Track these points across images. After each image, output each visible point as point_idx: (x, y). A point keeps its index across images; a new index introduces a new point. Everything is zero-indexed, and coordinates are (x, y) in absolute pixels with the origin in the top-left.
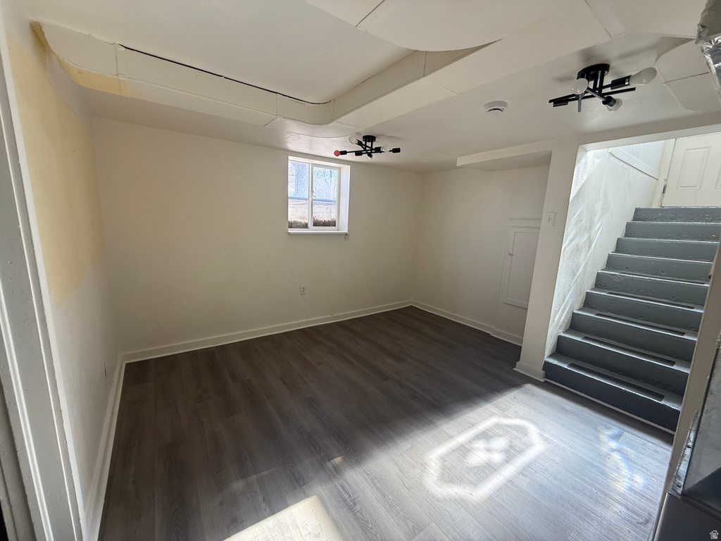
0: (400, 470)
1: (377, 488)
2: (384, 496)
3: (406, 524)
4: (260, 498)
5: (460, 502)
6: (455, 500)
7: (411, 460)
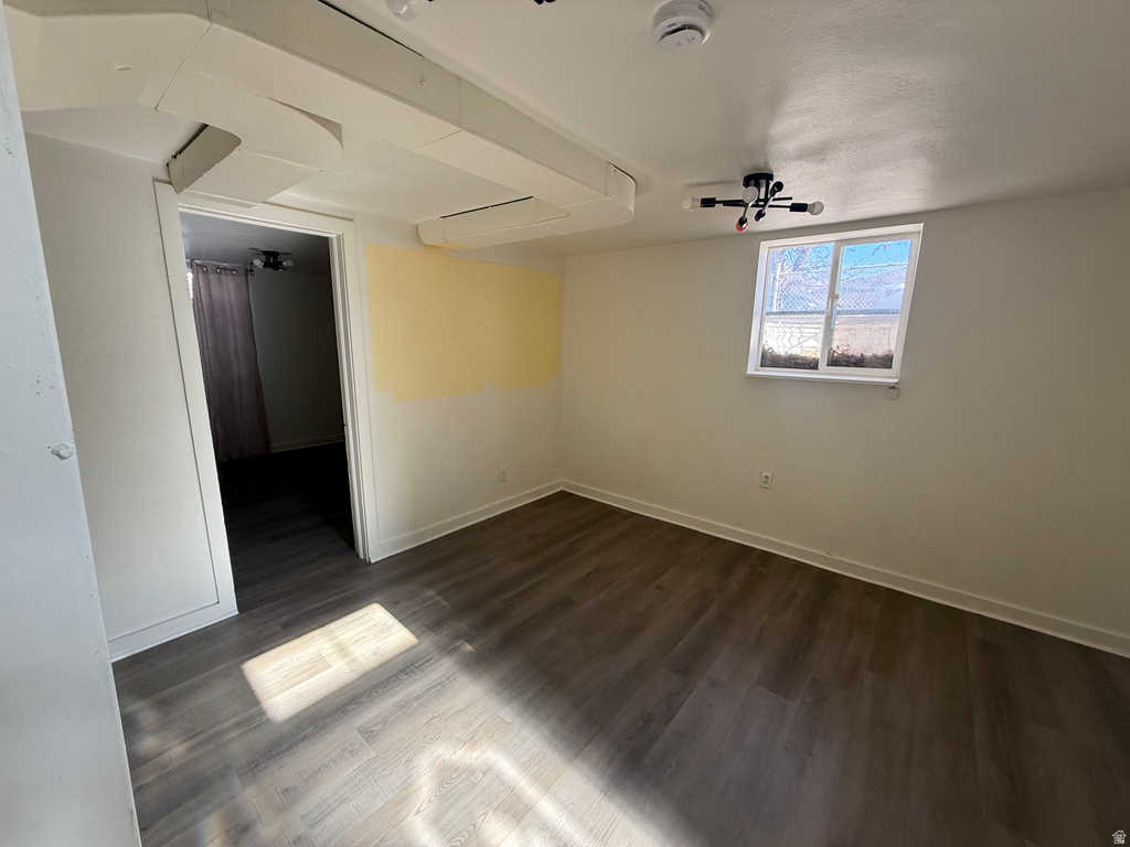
0: (459, 711)
1: (428, 690)
2: (418, 698)
3: (377, 724)
4: (462, 625)
5: (405, 794)
6: (409, 785)
7: (479, 723)
